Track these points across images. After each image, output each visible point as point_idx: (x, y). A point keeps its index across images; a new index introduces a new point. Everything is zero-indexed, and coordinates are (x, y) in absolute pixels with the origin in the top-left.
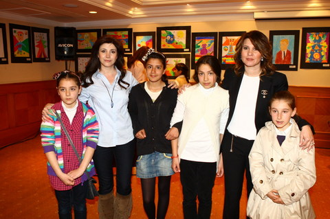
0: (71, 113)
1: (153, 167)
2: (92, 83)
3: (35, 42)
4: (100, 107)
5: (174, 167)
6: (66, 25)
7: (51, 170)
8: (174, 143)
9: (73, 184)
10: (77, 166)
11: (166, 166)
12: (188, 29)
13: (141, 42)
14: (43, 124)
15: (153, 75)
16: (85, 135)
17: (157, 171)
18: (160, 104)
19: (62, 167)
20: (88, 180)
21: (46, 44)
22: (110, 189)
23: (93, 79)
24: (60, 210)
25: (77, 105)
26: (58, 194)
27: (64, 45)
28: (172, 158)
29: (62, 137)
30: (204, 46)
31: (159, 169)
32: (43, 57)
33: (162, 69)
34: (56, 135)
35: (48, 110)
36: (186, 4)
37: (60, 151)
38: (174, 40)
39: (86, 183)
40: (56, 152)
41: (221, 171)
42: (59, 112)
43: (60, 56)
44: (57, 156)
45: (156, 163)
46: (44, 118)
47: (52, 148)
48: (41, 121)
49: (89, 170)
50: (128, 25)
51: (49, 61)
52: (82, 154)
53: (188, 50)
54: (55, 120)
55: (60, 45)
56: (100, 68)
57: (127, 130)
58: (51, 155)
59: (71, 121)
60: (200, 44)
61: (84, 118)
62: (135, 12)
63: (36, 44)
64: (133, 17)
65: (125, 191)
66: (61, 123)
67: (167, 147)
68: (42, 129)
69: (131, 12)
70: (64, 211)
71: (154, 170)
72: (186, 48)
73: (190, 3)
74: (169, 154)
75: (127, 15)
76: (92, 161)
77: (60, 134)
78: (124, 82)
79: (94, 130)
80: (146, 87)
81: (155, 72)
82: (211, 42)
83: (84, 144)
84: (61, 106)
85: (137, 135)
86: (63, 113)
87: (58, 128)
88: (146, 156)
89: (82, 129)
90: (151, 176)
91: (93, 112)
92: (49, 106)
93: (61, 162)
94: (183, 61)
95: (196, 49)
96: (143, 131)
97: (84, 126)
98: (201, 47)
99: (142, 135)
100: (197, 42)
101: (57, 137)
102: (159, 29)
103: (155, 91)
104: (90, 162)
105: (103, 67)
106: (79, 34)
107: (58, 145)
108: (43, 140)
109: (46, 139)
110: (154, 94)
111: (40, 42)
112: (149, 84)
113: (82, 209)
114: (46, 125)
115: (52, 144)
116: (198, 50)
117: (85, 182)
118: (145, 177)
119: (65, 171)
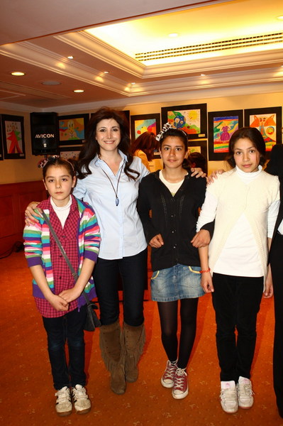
0: (63, 213)
1: (175, 286)
2: (90, 173)
3: (7, 133)
4: (102, 205)
5: (205, 285)
6: (44, 110)
7: (37, 290)
8: (203, 252)
9: (66, 309)
10: (71, 285)
11: (192, 284)
12: (203, 107)
13: (141, 127)
14: (27, 228)
15: (172, 158)
16: (81, 243)
17: (181, 292)
18: (182, 200)
19: (52, 287)
20: (86, 305)
21: (20, 136)
22: (115, 318)
23: (90, 167)
24: (50, 345)
25: (70, 203)
26: (48, 323)
27: (43, 136)
28: (202, 272)
29: (52, 246)
30: (225, 129)
31: (184, 288)
32: (16, 152)
33: (183, 150)
34: (44, 242)
35: (32, 210)
36: (199, 74)
37: (48, 264)
38: (184, 123)
39: (84, 308)
40: (43, 266)
41: (270, 290)
42: (47, 212)
43: (37, 150)
44: (46, 271)
45: (179, 281)
46: (27, 220)
47: (38, 261)
48: (24, 225)
49: (87, 291)
50: (124, 107)
51: (24, 158)
52: (78, 268)
53: (204, 135)
54: (42, 223)
55: (38, 136)
56: (99, 153)
57: (137, 236)
58: (37, 270)
59: (63, 224)
60: (220, 127)
61: (80, 219)
62: (133, 89)
63: (8, 136)
64: (130, 95)
65: (136, 320)
66: (50, 227)
67: (193, 258)
68: (26, 235)
69: (127, 89)
70: (55, 346)
71: (177, 291)
72: (202, 133)
73: (205, 73)
74: (196, 268)
75: (122, 93)
76: (92, 278)
77: (49, 242)
78: (132, 171)
79: (93, 237)
80: (161, 177)
81: (174, 154)
82: (235, 123)
83: (81, 255)
84: (50, 204)
85: (151, 241)
86: (53, 213)
87: (46, 233)
88: (165, 271)
89: (78, 234)
90: (172, 299)
91: (92, 212)
92: (34, 205)
93: (50, 279)
94: (198, 149)
95: (215, 134)
96: (159, 236)
97: (81, 230)
98: (221, 131)
99: (157, 242)
100: (215, 124)
101: (44, 246)
102: (165, 110)
103: (174, 181)
104: (89, 280)
105: (102, 152)
106: (60, 122)
107: (46, 256)
108: (27, 249)
109: (31, 249)
110: (174, 185)
111: (13, 133)
112: (165, 172)
113: (78, 344)
114: (30, 229)
115: (38, 255)
116: (218, 135)
117: (82, 307)
118: (164, 300)
119: (55, 291)
